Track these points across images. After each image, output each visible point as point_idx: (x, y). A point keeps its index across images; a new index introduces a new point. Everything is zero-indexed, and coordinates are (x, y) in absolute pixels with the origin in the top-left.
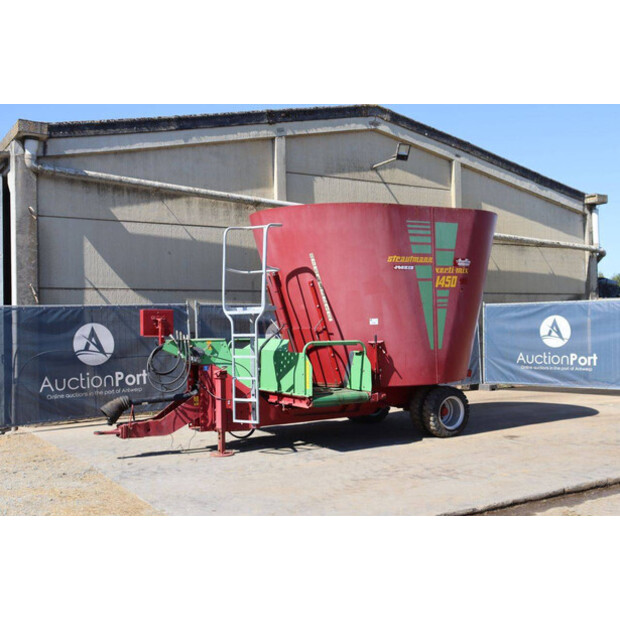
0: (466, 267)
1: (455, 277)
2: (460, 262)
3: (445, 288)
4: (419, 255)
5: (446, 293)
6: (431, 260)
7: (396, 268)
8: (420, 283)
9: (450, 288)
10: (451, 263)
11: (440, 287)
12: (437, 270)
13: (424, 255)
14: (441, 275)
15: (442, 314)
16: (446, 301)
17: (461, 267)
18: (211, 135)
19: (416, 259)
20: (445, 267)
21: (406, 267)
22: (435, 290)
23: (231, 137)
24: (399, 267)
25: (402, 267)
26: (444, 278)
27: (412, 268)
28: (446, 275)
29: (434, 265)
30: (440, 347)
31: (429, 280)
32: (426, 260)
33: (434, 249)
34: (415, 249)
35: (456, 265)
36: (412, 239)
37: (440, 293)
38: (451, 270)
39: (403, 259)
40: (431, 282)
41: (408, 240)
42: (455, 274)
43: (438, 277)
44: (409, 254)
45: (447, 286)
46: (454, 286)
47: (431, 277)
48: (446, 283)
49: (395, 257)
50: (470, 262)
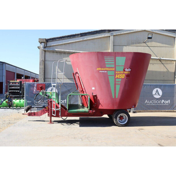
0: (129, 71)
1: (124, 75)
2: (126, 70)
3: (119, 78)
4: (109, 68)
5: (120, 80)
6: (114, 69)
7: (100, 72)
8: (109, 76)
9: (122, 78)
10: (123, 70)
11: (117, 78)
12: (116, 72)
13: (111, 68)
14: (118, 74)
15: (118, 87)
16: (120, 82)
17: (127, 71)
18: (90, 37)
19: (108, 69)
20: (119, 71)
21: (104, 72)
22: (115, 79)
23: (96, 37)
24: (101, 72)
25: (102, 72)
26: (119, 75)
27: (106, 72)
28: (120, 74)
29: (115, 71)
30: (117, 97)
31: (113, 76)
32: (112, 69)
33: (115, 66)
34: (107, 66)
35: (124, 70)
36: (106, 63)
37: (117, 80)
38: (122, 72)
39: (103, 69)
40: (114, 76)
41: (105, 63)
42: (124, 74)
43: (117, 75)
44: (105, 67)
45: (120, 77)
46: (124, 77)
47: (114, 75)
48: (120, 76)
49: (99, 68)
50: (131, 70)
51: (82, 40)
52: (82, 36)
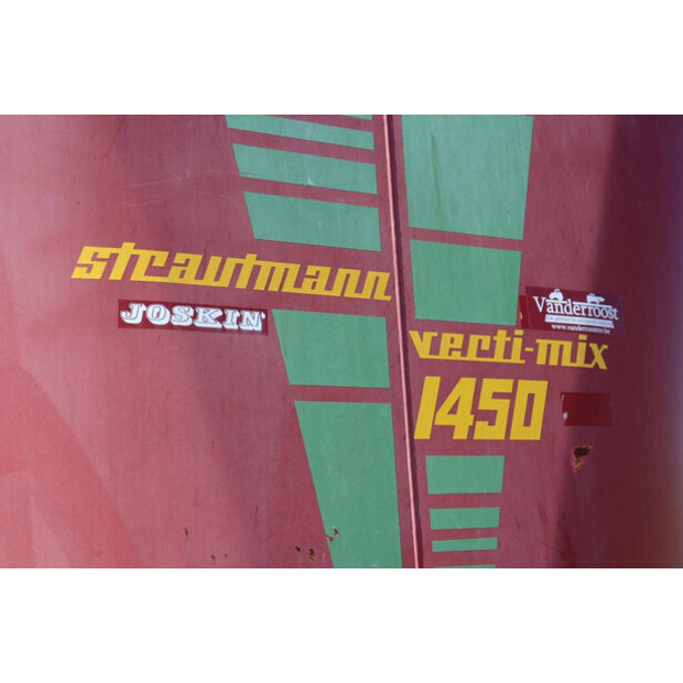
0: (595, 337)
1: (540, 388)
2: (564, 312)
3: (472, 447)
4: (305, 255)
5: (488, 474)
6: (378, 285)
7: (134, 315)
9: (506, 447)
10: (509, 312)
11: (443, 439)
12: (422, 345)
13: (337, 258)
14: (450, 374)
16: (489, 517)
17: (567, 334)
19: (279, 276)
20: (468, 329)
21: (208, 318)
22: (412, 454)
24: (159, 315)
25: (182, 316)
26: (465, 386)
27: (253, 321)
28: (480, 371)
29: (401, 314)
31: (375, 396)
32: (346, 282)
33: (400, 233)
34: (267, 218)
35: (532, 321)
37: (443, 475)
38: (507, 346)
39: (187, 270)
40: (384, 410)
41: (229, 161)
42: (529, 370)
43: (432, 384)
44: (231, 239)
45: (484, 432)
46: (534, 433)
47: (383, 381)
48: (480, 415)
49: (127, 249)
50: (612, 312)
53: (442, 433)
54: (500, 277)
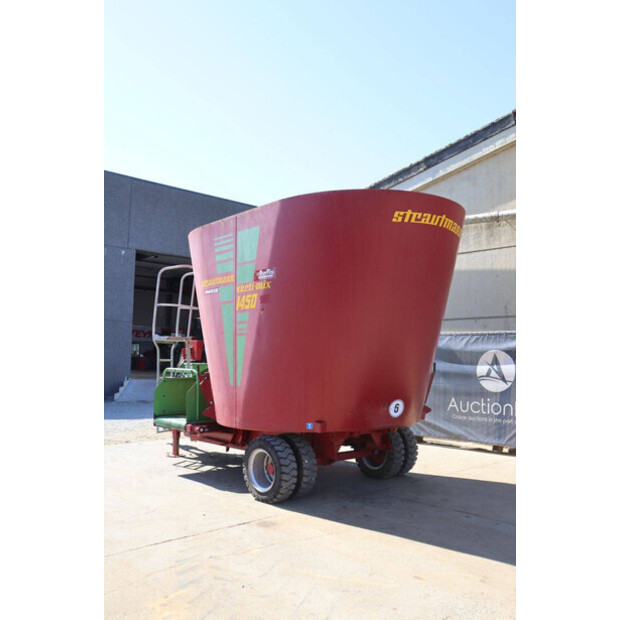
0: (268, 280)
1: (255, 296)
2: (262, 275)
3: (244, 310)
4: (223, 275)
5: (246, 316)
6: (233, 278)
7: (206, 293)
8: (223, 306)
9: (250, 310)
10: (252, 278)
11: (240, 310)
12: (238, 289)
13: (227, 274)
14: (242, 294)
15: (242, 342)
16: (246, 326)
17: (262, 280)
19: (220, 280)
20: (244, 284)
22: (235, 313)
24: (208, 292)
25: (210, 291)
26: (244, 298)
27: (217, 290)
28: (246, 294)
29: (236, 283)
30: (239, 384)
31: (231, 302)
32: (229, 278)
33: (236, 264)
35: (256, 279)
36: (218, 258)
37: (240, 317)
38: (251, 287)
39: (210, 282)
40: (232, 305)
42: (255, 291)
43: (239, 299)
44: (215, 276)
45: (247, 307)
46: (253, 306)
47: (229, 300)
48: (246, 303)
49: (205, 281)
50: (273, 272)
51: (430, 179)
52: (429, 167)
53: (240, 308)
54: (250, 270)
